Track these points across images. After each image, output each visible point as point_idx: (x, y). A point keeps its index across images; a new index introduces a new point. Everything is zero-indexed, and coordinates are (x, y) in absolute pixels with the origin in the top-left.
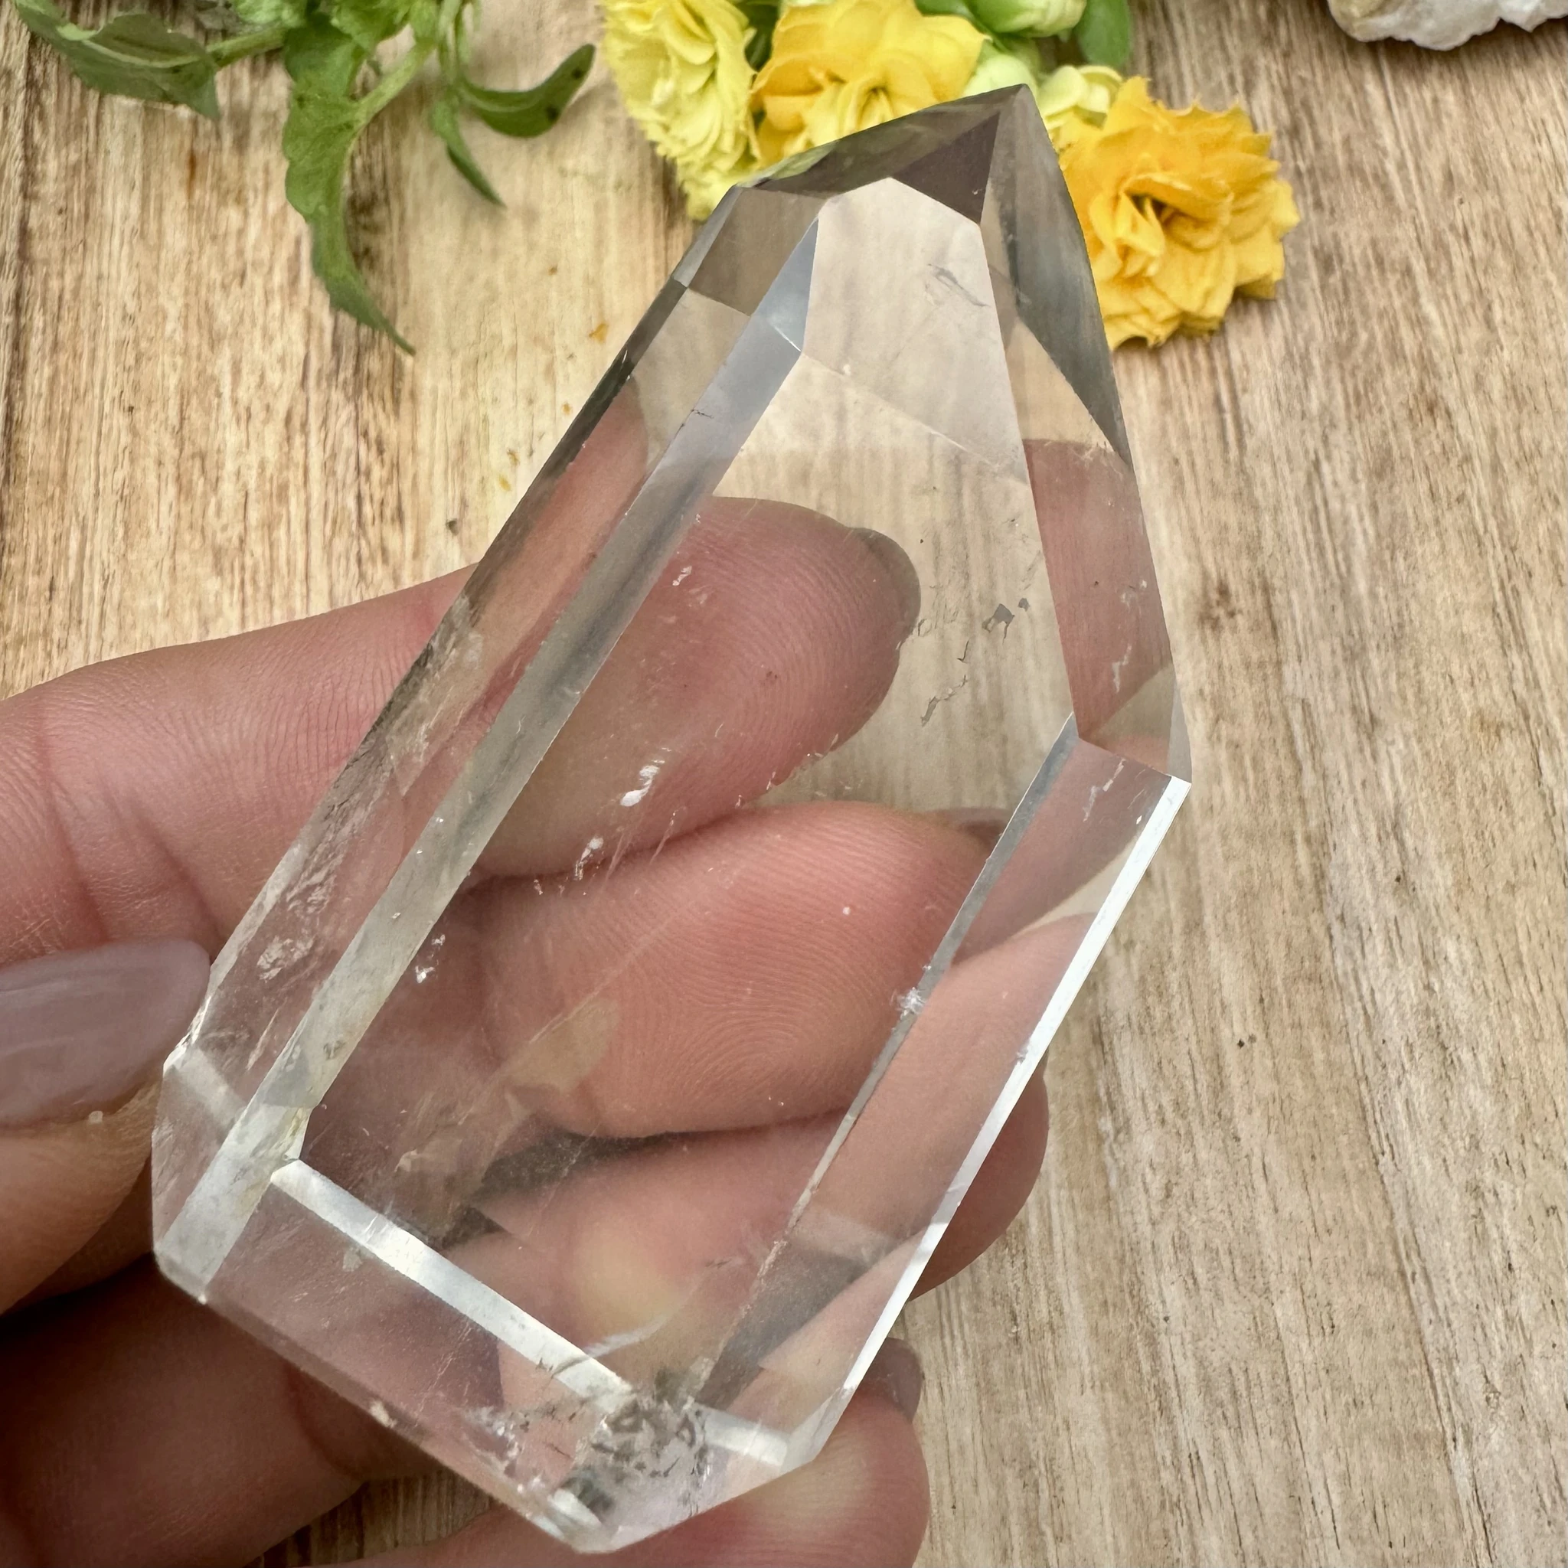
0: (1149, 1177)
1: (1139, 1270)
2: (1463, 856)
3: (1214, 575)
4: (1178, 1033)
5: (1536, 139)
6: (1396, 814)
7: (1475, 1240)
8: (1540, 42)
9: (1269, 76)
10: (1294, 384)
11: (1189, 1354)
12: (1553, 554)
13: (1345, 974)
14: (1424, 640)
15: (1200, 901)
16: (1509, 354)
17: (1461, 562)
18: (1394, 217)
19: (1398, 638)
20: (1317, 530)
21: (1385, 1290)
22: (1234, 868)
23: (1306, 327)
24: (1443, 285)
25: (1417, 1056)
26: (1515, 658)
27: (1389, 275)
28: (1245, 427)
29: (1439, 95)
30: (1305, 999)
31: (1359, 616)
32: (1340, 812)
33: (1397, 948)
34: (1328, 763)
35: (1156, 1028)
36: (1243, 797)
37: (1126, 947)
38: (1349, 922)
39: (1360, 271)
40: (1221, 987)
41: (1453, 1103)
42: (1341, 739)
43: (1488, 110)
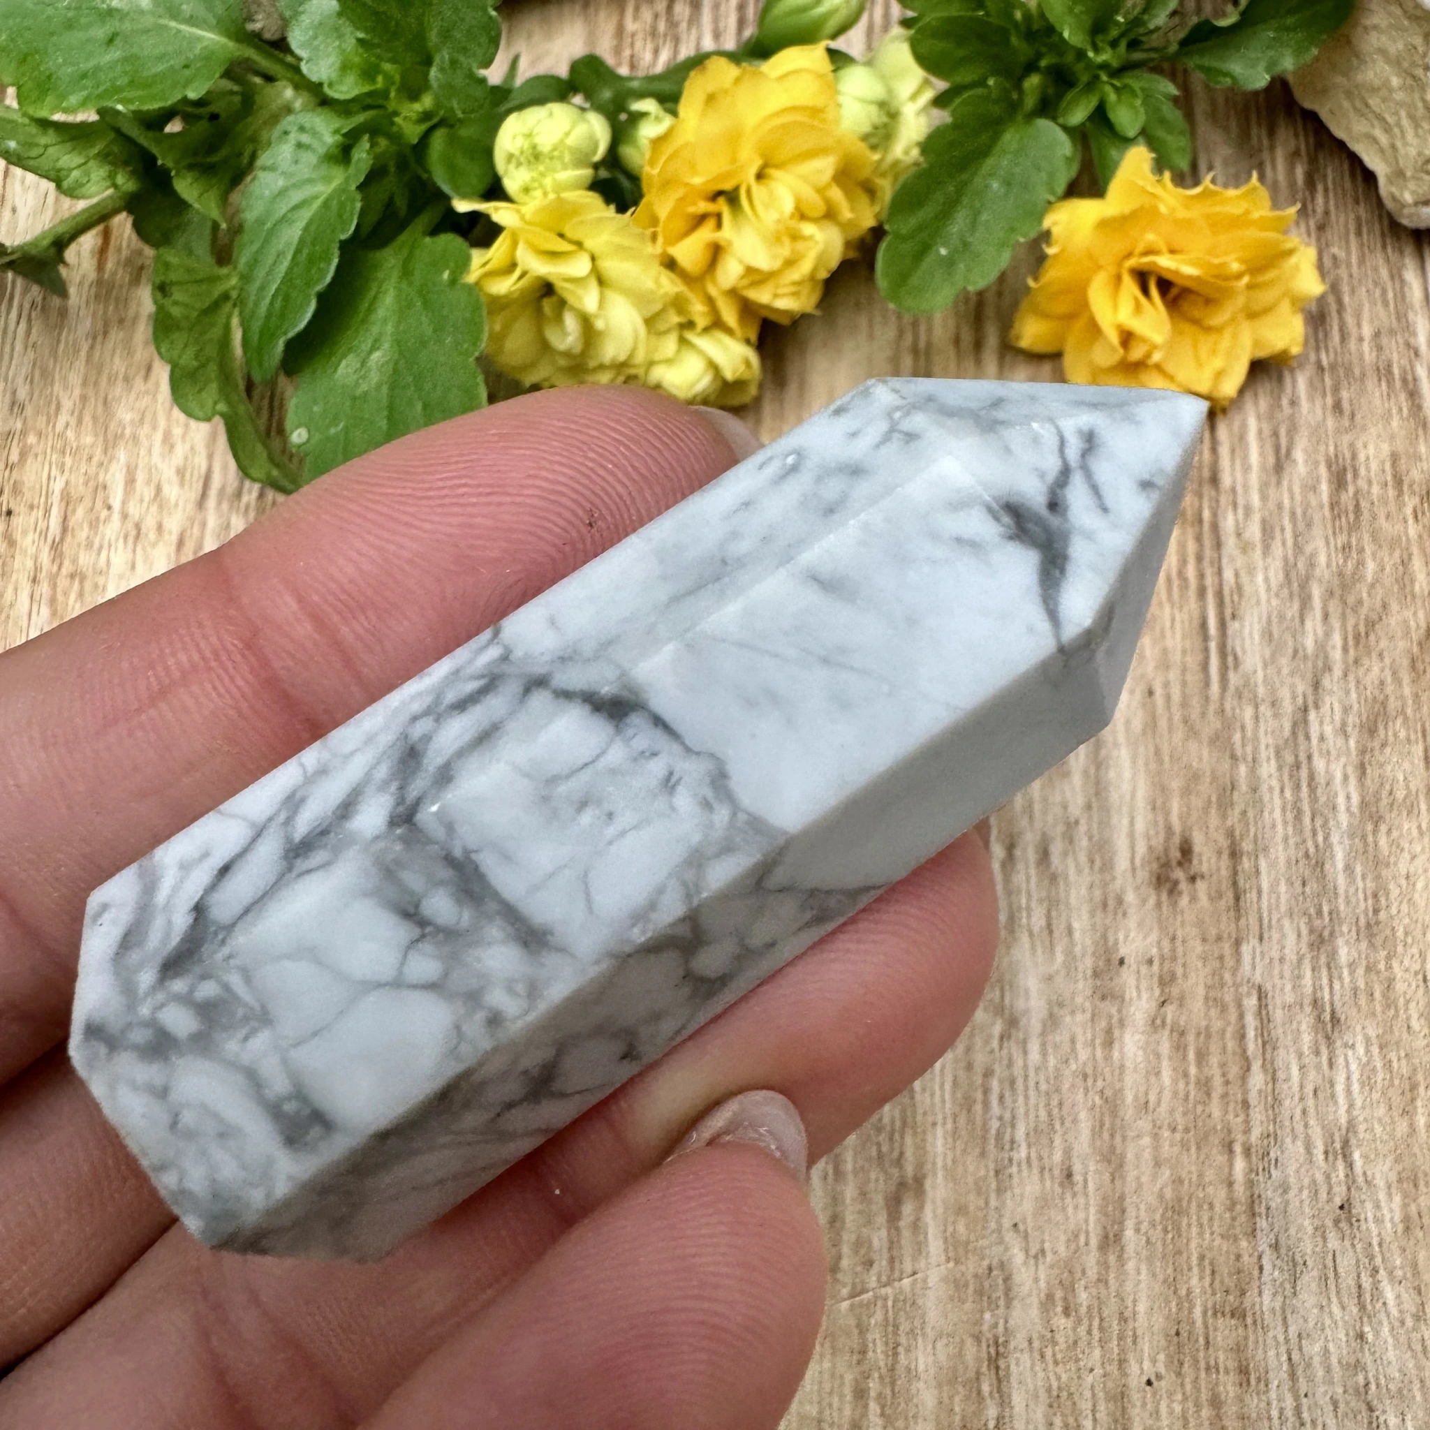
2: (1416, 1186)
3: (1178, 834)
4: (1082, 1363)
6: (1348, 1131)
10: (1289, 615)
13: (1273, 1311)
14: (1400, 933)
15: (1123, 1211)
18: (1420, 432)
19: (1370, 930)
20: (1297, 787)
23: (1308, 549)
28: (1230, 659)
30: (1225, 1333)
31: (1333, 897)
32: (1287, 1123)
33: (1332, 1287)
34: (1279, 1063)
35: (1059, 1356)
36: (1181, 1095)
37: (1036, 1257)
38: (1283, 1251)
39: (1376, 490)
40: (1134, 1316)
42: (1297, 1037)
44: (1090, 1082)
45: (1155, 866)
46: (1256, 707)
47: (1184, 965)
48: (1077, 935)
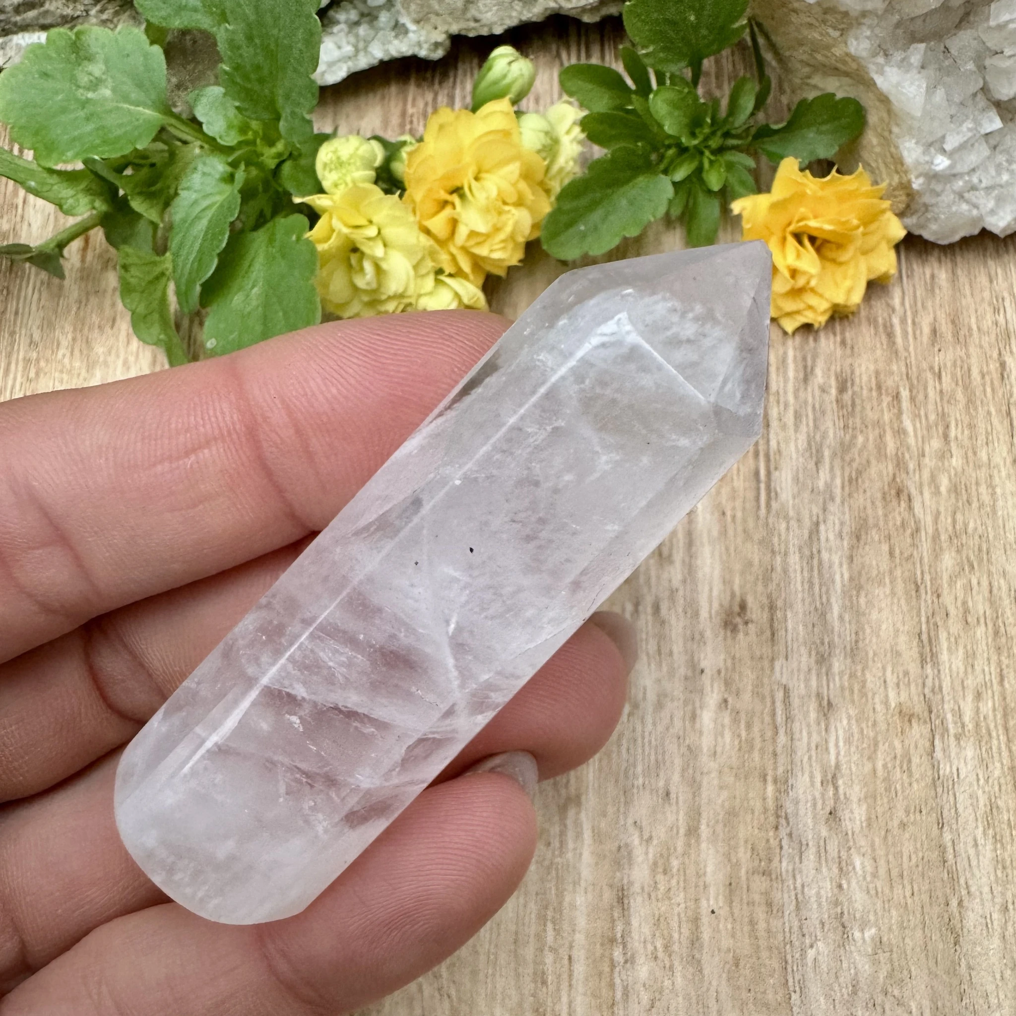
0: (642, 994)
2: (875, 801)
3: (738, 596)
4: (673, 901)
5: (996, 310)
6: (836, 769)
8: (1010, 243)
10: (809, 467)
12: (964, 603)
13: (787, 871)
14: (871, 654)
15: (700, 814)
16: (956, 461)
17: (903, 602)
18: (894, 355)
19: (854, 652)
22: (725, 794)
23: (822, 428)
24: (919, 410)
25: (826, 931)
26: (929, 670)
27: (883, 397)
28: (773, 494)
29: (936, 273)
30: (759, 884)
31: (831, 632)
32: (799, 764)
33: (823, 858)
34: (795, 730)
35: (660, 896)
36: (737, 747)
37: (647, 841)
38: (794, 838)
39: (865, 392)
40: (705, 874)
41: (845, 965)
42: (806, 714)
43: (967, 287)
44: (682, 741)
45: (724, 616)
46: (788, 522)
47: (740, 673)
48: (676, 656)
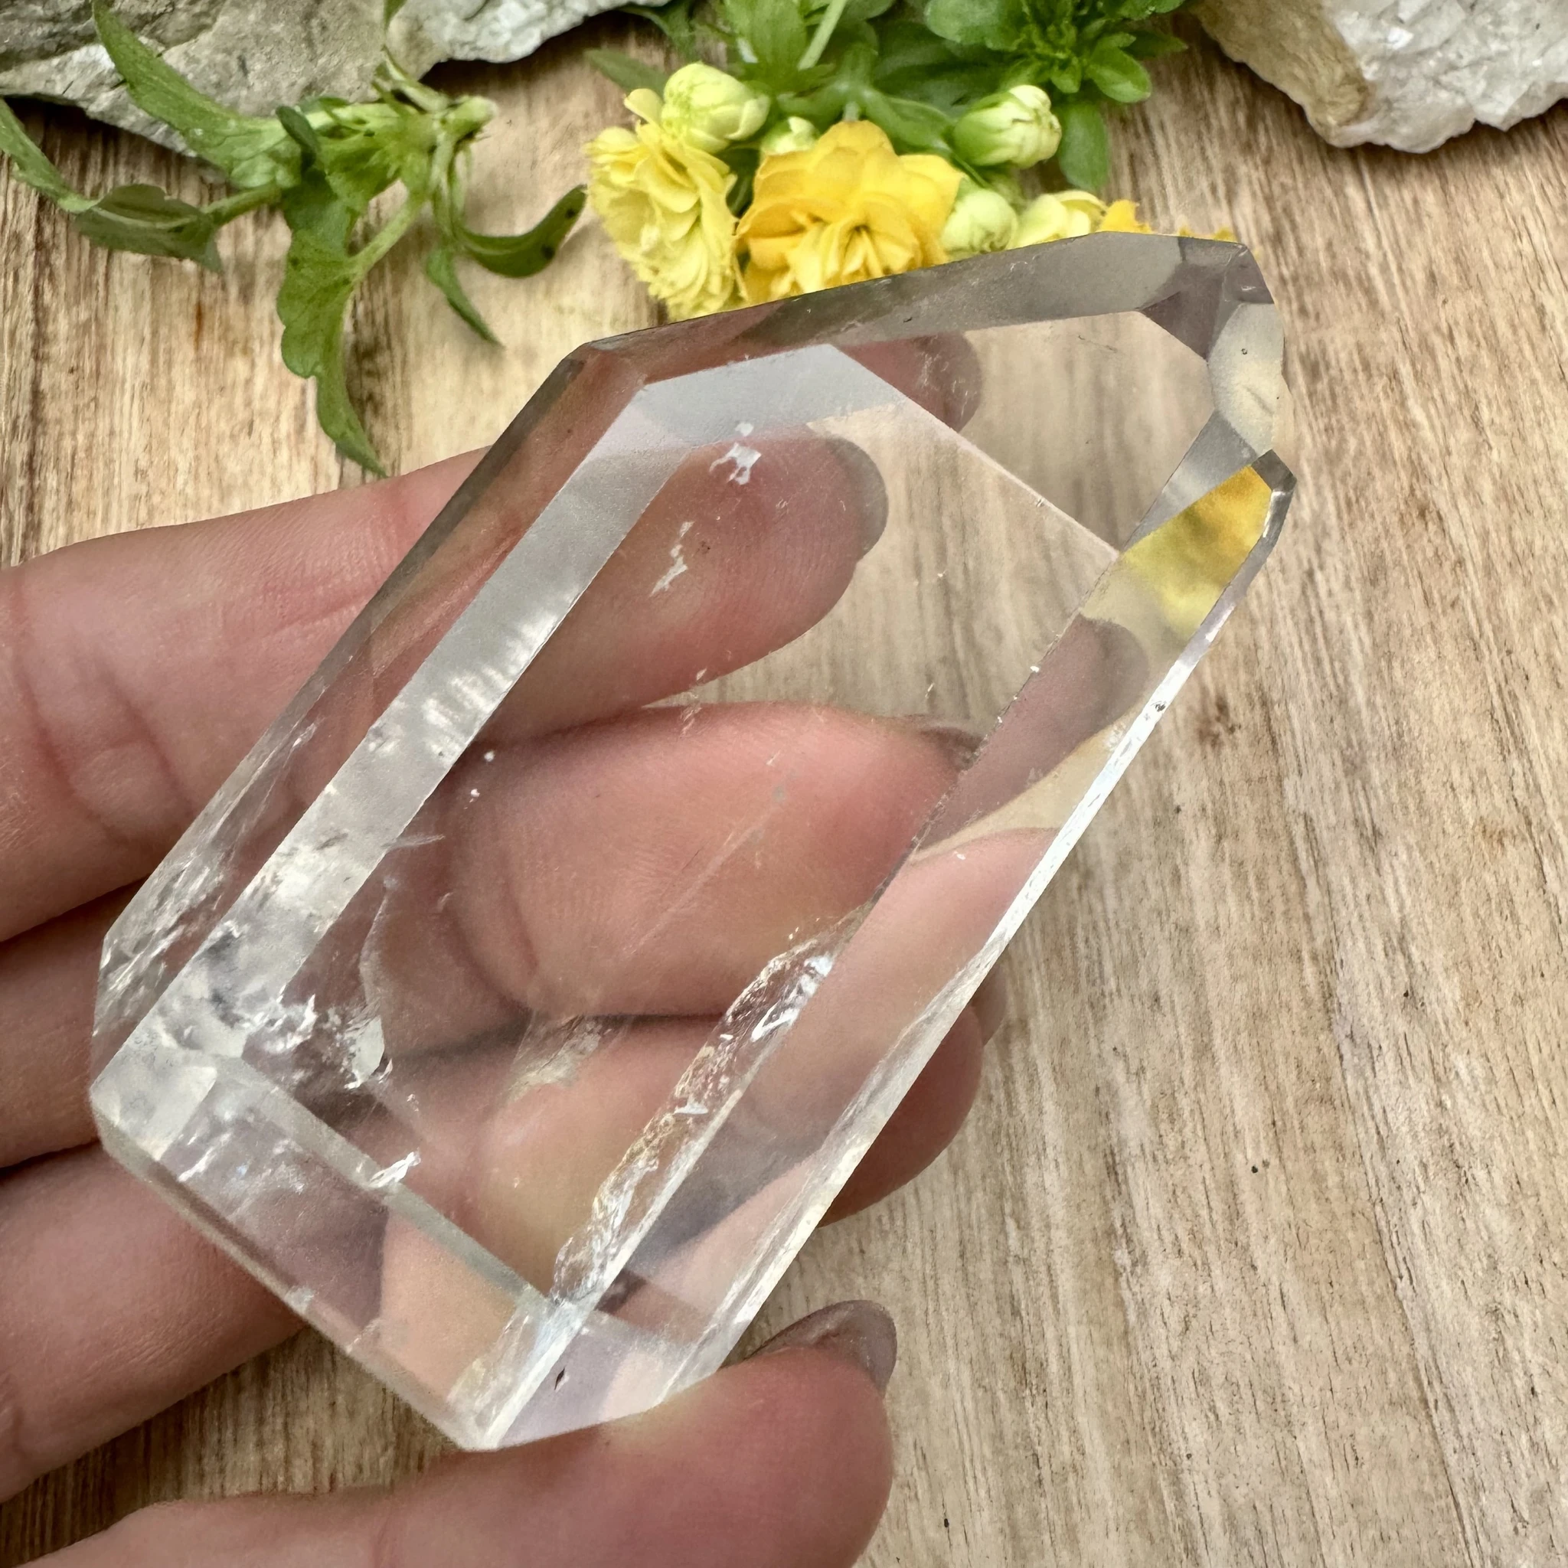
0: (1167, 1310)
1: (1160, 1406)
2: (1471, 968)
3: (1212, 693)
4: (1191, 1161)
5: (1517, 236)
6: (1402, 927)
7: (1496, 1363)
8: (1517, 137)
9: (1250, 183)
11: (1214, 1493)
12: (1549, 657)
13: (1357, 1093)
14: (1424, 751)
15: (1210, 1024)
16: (1498, 455)
17: (1457, 668)
18: (1380, 320)
19: (1397, 750)
20: (1314, 640)
21: (1408, 1419)
22: (1241, 988)
24: (1431, 389)
25: (1431, 1174)
26: (1515, 764)
27: (1376, 379)
29: (1419, 196)
30: (1317, 1121)
31: (1359, 729)
32: (1346, 928)
33: (1408, 1065)
34: (1332, 878)
35: (1170, 1157)
36: (1248, 916)
37: (1137, 1074)
38: (1358, 1041)
39: (1348, 376)
40: (1233, 1112)
41: (1470, 1224)
42: (1344, 853)
43: (1468, 208)
44: (1165, 918)
45: (1197, 724)
47: (1235, 805)
